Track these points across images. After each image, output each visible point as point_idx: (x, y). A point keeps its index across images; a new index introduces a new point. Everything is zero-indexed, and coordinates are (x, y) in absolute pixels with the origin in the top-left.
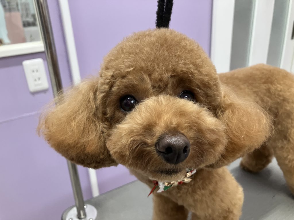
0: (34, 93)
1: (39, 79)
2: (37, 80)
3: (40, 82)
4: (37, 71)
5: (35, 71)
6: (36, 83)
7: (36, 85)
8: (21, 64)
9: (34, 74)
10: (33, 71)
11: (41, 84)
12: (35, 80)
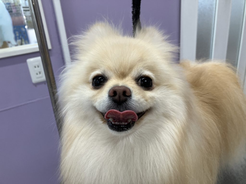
0: (36, 85)
1: (40, 73)
2: (38, 73)
3: (41, 75)
4: (38, 67)
5: (37, 67)
6: (38, 76)
7: (38, 78)
8: (25, 61)
9: (36, 69)
10: (35, 67)
11: (41, 77)
12: (37, 74)
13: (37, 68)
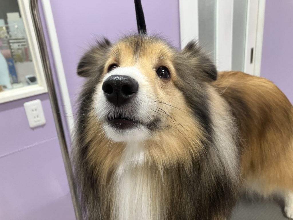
0: (34, 129)
1: (38, 116)
2: (36, 117)
3: (38, 119)
5: (34, 110)
6: (35, 120)
7: (35, 122)
8: (22, 105)
9: (33, 113)
10: (33, 111)
11: (39, 121)
13: (35, 112)
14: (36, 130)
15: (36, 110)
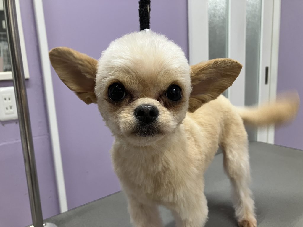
1: (11, 108)
2: (9, 108)
3: (11, 111)
6: (7, 111)
7: (7, 114)
9: (5, 102)
10: (5, 99)
11: (13, 113)
12: (7, 109)
14: (7, 125)
15: (9, 99)
